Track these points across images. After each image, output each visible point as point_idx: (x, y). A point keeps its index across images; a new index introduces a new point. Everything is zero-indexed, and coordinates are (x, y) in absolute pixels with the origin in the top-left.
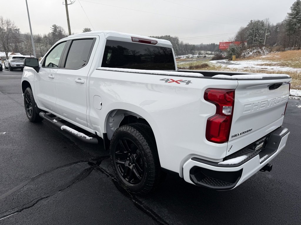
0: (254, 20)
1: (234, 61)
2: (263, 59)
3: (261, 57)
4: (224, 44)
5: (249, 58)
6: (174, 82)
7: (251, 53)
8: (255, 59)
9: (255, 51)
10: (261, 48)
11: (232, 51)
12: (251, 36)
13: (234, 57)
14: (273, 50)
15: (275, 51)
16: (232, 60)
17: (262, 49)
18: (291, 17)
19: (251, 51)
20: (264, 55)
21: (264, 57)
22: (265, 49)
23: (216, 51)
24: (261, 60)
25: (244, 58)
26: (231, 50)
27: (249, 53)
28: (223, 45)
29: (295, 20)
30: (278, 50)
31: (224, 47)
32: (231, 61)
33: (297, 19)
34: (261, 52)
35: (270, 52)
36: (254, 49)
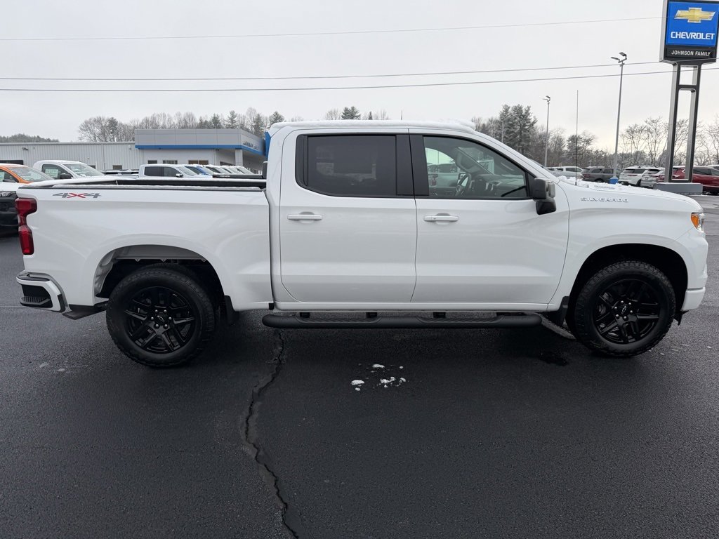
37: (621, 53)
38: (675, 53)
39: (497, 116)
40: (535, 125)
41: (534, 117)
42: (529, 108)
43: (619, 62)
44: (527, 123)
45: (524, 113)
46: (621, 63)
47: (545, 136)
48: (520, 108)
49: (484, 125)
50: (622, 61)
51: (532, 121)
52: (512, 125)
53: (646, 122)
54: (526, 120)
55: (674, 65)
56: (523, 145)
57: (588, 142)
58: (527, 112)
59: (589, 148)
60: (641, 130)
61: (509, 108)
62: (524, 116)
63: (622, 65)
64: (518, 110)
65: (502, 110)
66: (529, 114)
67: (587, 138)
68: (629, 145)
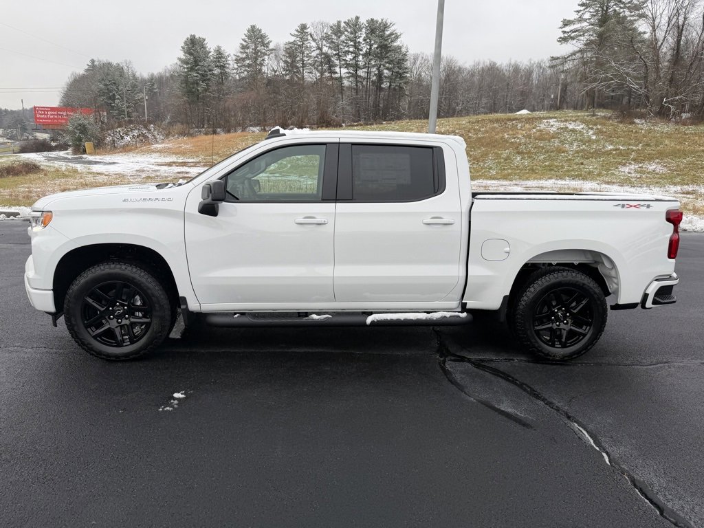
0: (99, 61)
1: (91, 154)
2: (160, 151)
3: (153, 147)
4: (47, 111)
5: (126, 149)
6: (633, 208)
7: (128, 138)
8: (142, 151)
9: (135, 133)
10: (146, 127)
11: (79, 130)
12: (103, 96)
13: (88, 145)
14: (173, 133)
15: (177, 136)
16: (84, 152)
17: (150, 130)
18: (186, 66)
19: (127, 135)
20: (157, 143)
21: (159, 146)
22: (155, 130)
23: (9, 127)
24: (158, 154)
25: (114, 148)
26: (77, 130)
27: (122, 138)
28: (45, 114)
29: (196, 75)
30: (182, 134)
31: (50, 119)
32: (84, 156)
33: (198, 73)
34: (150, 136)
35: (167, 135)
36: (132, 130)
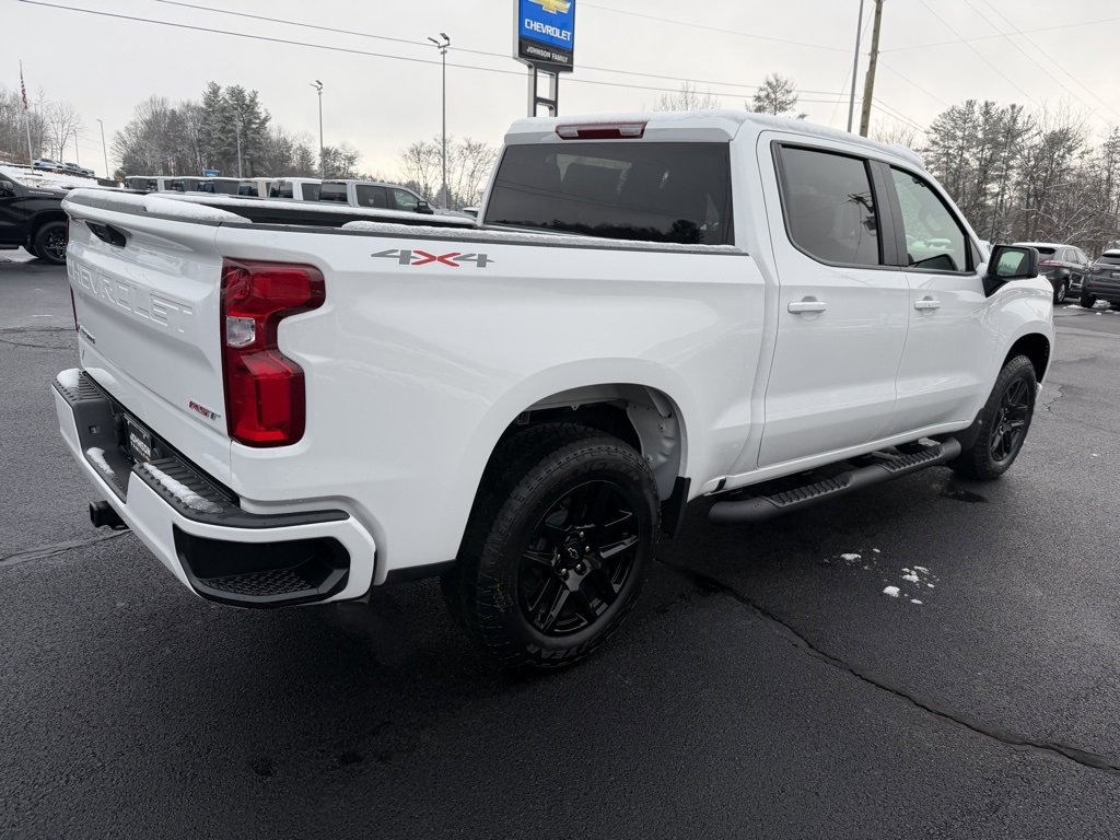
37: (443, 35)
38: (531, 50)
39: (199, 101)
40: (267, 124)
41: (266, 110)
42: (255, 93)
43: (439, 47)
44: (256, 118)
45: (247, 102)
46: (442, 50)
47: (285, 145)
48: (241, 92)
49: (173, 112)
50: (444, 46)
51: (263, 116)
52: (230, 119)
53: (435, 140)
54: (253, 113)
55: (530, 67)
56: (251, 155)
57: (351, 160)
58: (252, 100)
59: (352, 169)
60: (430, 152)
61: (219, 88)
62: (248, 106)
63: (444, 53)
64: (237, 94)
65: (207, 90)
66: (256, 104)
67: (349, 155)
68: (414, 172)
